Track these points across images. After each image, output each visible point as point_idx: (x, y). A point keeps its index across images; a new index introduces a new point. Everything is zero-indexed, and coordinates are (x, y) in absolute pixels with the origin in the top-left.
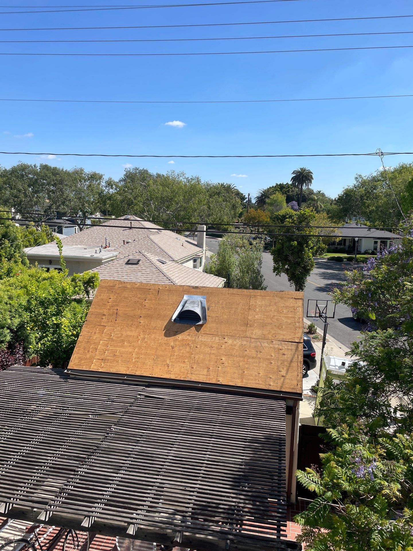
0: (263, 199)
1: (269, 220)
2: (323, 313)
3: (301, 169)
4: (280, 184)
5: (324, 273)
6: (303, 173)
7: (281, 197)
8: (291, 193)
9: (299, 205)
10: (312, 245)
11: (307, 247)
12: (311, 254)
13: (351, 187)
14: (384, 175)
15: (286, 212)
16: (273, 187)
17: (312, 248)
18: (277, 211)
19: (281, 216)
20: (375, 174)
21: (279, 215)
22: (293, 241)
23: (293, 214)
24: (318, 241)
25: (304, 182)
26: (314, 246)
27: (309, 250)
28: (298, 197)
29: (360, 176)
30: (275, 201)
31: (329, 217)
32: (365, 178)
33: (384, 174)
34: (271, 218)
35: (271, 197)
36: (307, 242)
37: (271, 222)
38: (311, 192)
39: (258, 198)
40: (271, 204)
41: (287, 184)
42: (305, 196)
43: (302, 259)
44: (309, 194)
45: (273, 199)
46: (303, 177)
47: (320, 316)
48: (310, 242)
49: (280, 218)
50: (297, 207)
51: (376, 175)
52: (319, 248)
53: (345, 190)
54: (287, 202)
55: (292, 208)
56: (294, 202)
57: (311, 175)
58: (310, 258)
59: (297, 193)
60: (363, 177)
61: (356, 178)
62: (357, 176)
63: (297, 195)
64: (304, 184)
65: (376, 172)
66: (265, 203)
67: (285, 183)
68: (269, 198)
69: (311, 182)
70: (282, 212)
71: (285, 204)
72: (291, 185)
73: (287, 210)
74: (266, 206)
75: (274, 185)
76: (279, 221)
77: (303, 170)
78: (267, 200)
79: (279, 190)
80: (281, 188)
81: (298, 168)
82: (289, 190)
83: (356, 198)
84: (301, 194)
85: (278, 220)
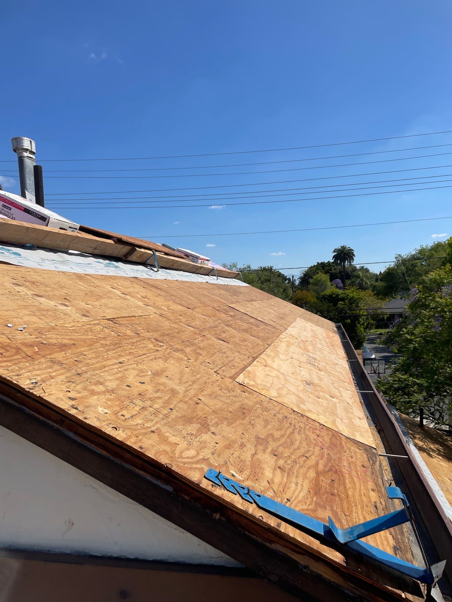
0: (306, 278)
1: (316, 300)
2: (376, 370)
3: (341, 247)
4: (322, 263)
5: (375, 348)
6: (344, 251)
7: (324, 277)
8: (333, 271)
9: (343, 282)
10: (362, 322)
11: (358, 323)
12: (362, 329)
13: (392, 265)
14: (422, 253)
15: (332, 292)
16: (314, 266)
17: (363, 324)
18: (323, 291)
19: (327, 296)
20: (413, 253)
21: (326, 295)
22: (347, 320)
23: (340, 293)
24: (367, 319)
25: (346, 259)
26: (364, 323)
27: (361, 326)
28: (342, 274)
29: (399, 255)
30: (320, 281)
31: (375, 294)
32: (404, 257)
33: (422, 251)
34: (317, 298)
35: (315, 277)
36: (358, 320)
37: (318, 303)
38: (354, 269)
39: (301, 278)
40: (315, 284)
41: (329, 262)
42: (348, 274)
43: (356, 333)
44: (352, 271)
45: (316, 279)
46: (344, 255)
47: (375, 373)
48: (361, 319)
49: (327, 298)
50: (341, 285)
51: (415, 253)
52: (369, 324)
53: (388, 269)
54: (331, 281)
55: (337, 287)
56: (338, 280)
57: (353, 252)
58: (362, 332)
59: (340, 270)
60: (402, 256)
61: (396, 258)
62: (396, 256)
63: (340, 272)
64: (347, 261)
65: (415, 251)
66: (308, 283)
67: (326, 262)
68: (312, 278)
69: (353, 259)
70: (328, 292)
71: (329, 283)
72: (333, 263)
73: (333, 290)
74: (310, 287)
75: (316, 264)
76: (327, 301)
77: (343, 248)
78: (311, 281)
79: (321, 268)
80: (322, 266)
81: (338, 246)
82: (331, 268)
83: (398, 275)
84: (344, 271)
85: (325, 300)
